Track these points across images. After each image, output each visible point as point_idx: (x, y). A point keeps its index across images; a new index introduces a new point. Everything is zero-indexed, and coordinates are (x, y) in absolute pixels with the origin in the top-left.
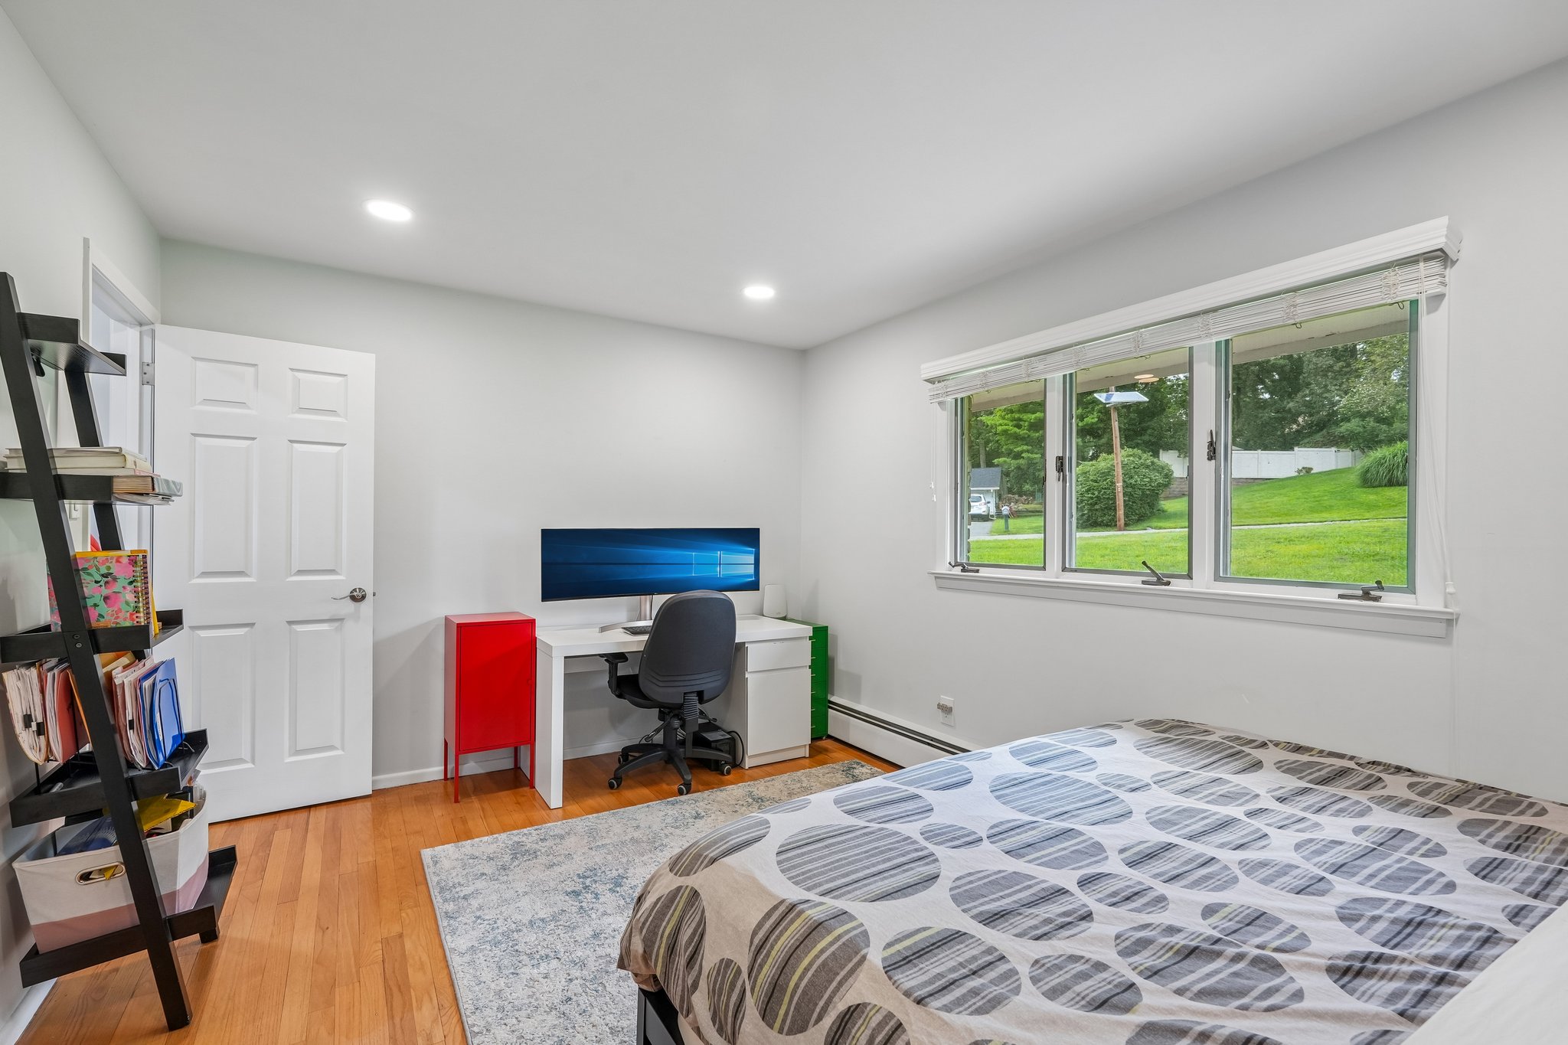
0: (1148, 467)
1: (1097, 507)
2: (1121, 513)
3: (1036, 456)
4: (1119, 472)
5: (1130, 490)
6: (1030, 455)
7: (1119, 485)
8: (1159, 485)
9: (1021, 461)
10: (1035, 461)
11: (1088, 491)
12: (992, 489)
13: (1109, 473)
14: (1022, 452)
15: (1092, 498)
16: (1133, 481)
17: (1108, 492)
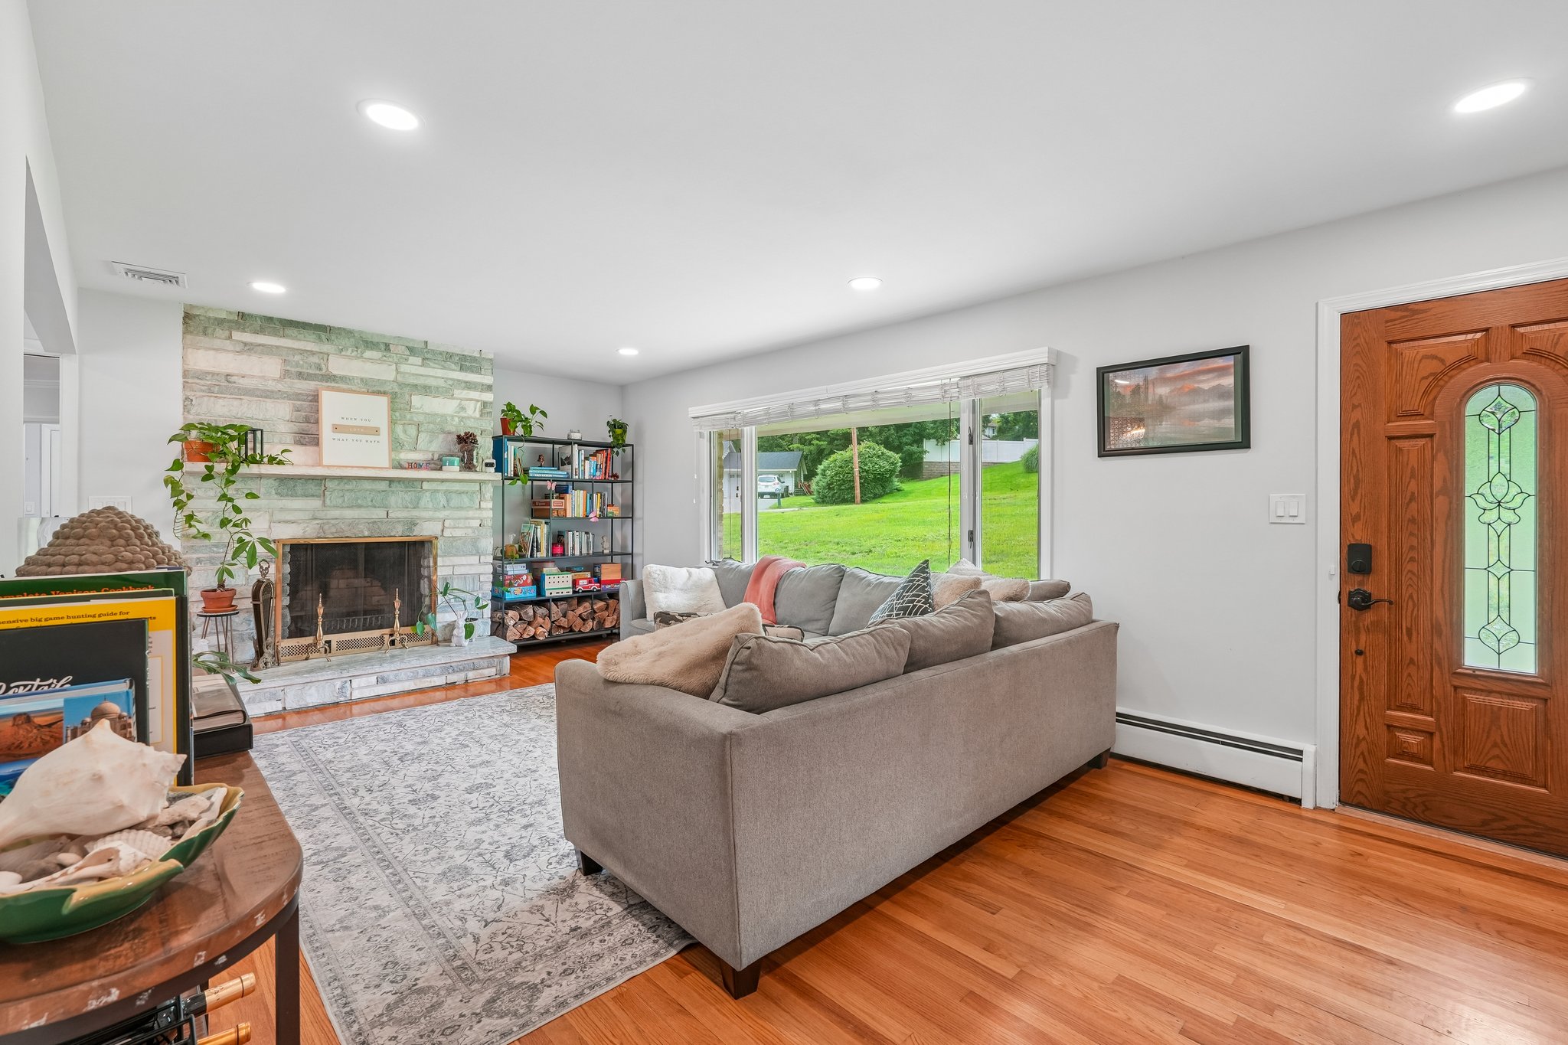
0: (879, 457)
1: (843, 487)
2: (858, 491)
3: (822, 443)
4: (856, 460)
5: (865, 474)
6: (817, 442)
7: (857, 470)
8: (887, 470)
9: (812, 448)
10: (822, 447)
11: (836, 474)
12: (791, 470)
13: (850, 461)
14: (812, 439)
15: (839, 481)
16: (866, 468)
17: (850, 475)
